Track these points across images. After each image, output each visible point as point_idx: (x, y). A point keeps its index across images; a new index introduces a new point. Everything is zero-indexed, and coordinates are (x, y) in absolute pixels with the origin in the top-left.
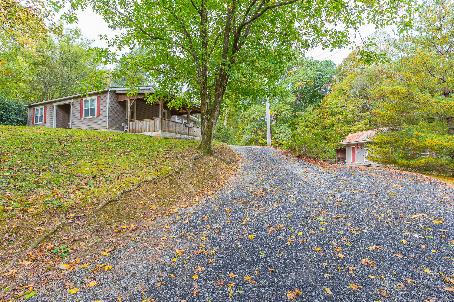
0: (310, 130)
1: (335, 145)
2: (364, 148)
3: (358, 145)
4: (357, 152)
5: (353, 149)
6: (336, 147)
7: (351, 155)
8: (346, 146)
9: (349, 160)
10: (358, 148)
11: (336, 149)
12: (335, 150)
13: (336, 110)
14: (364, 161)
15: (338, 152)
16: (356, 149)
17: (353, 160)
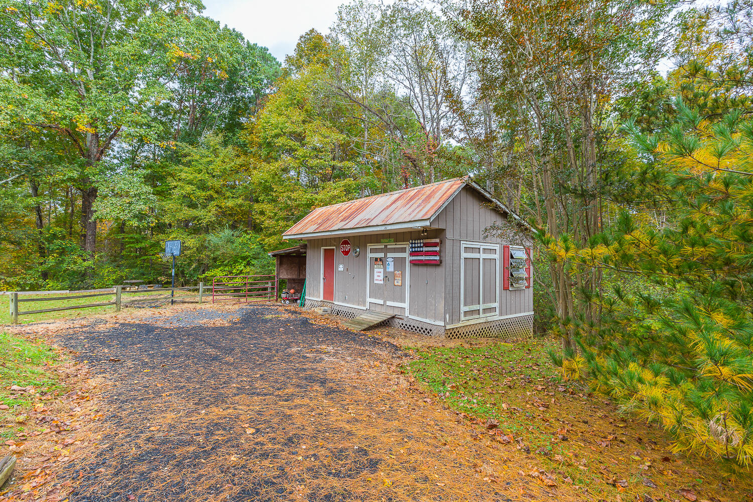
0: (211, 198)
1: (272, 240)
2: (370, 255)
3: (346, 243)
4: (341, 268)
5: (329, 255)
6: (276, 248)
7: (322, 276)
8: (305, 246)
9: (314, 293)
10: (346, 253)
11: (276, 252)
12: (274, 256)
13: (280, 141)
14: (369, 300)
15: (281, 264)
16: (338, 256)
17: (329, 293)
